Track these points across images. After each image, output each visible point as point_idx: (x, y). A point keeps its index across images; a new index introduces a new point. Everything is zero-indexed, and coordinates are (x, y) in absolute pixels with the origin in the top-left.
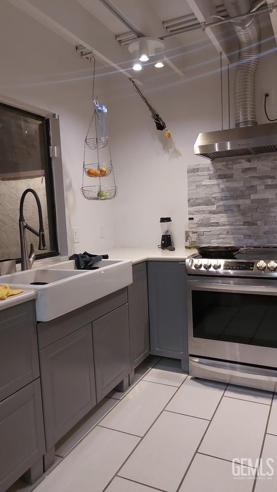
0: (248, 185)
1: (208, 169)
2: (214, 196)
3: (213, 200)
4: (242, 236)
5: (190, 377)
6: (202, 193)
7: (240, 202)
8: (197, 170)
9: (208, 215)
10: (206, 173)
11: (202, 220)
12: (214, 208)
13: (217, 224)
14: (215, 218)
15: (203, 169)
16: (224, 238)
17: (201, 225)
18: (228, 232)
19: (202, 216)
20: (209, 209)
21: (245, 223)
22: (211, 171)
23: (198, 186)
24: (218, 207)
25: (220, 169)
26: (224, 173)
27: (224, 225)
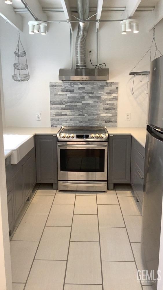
0: (81, 96)
1: (61, 85)
2: (64, 100)
3: (64, 103)
4: (78, 121)
5: (58, 191)
6: (58, 99)
7: (77, 104)
8: (55, 86)
9: (61, 110)
10: (60, 88)
11: (58, 112)
12: (64, 106)
13: (66, 115)
14: (64, 112)
15: (58, 86)
16: (69, 122)
17: (57, 115)
18: (71, 119)
19: (58, 111)
20: (61, 107)
21: (79, 115)
22: (63, 87)
23: (55, 95)
24: (66, 106)
25: (67, 87)
26: (69, 89)
27: (69, 116)
